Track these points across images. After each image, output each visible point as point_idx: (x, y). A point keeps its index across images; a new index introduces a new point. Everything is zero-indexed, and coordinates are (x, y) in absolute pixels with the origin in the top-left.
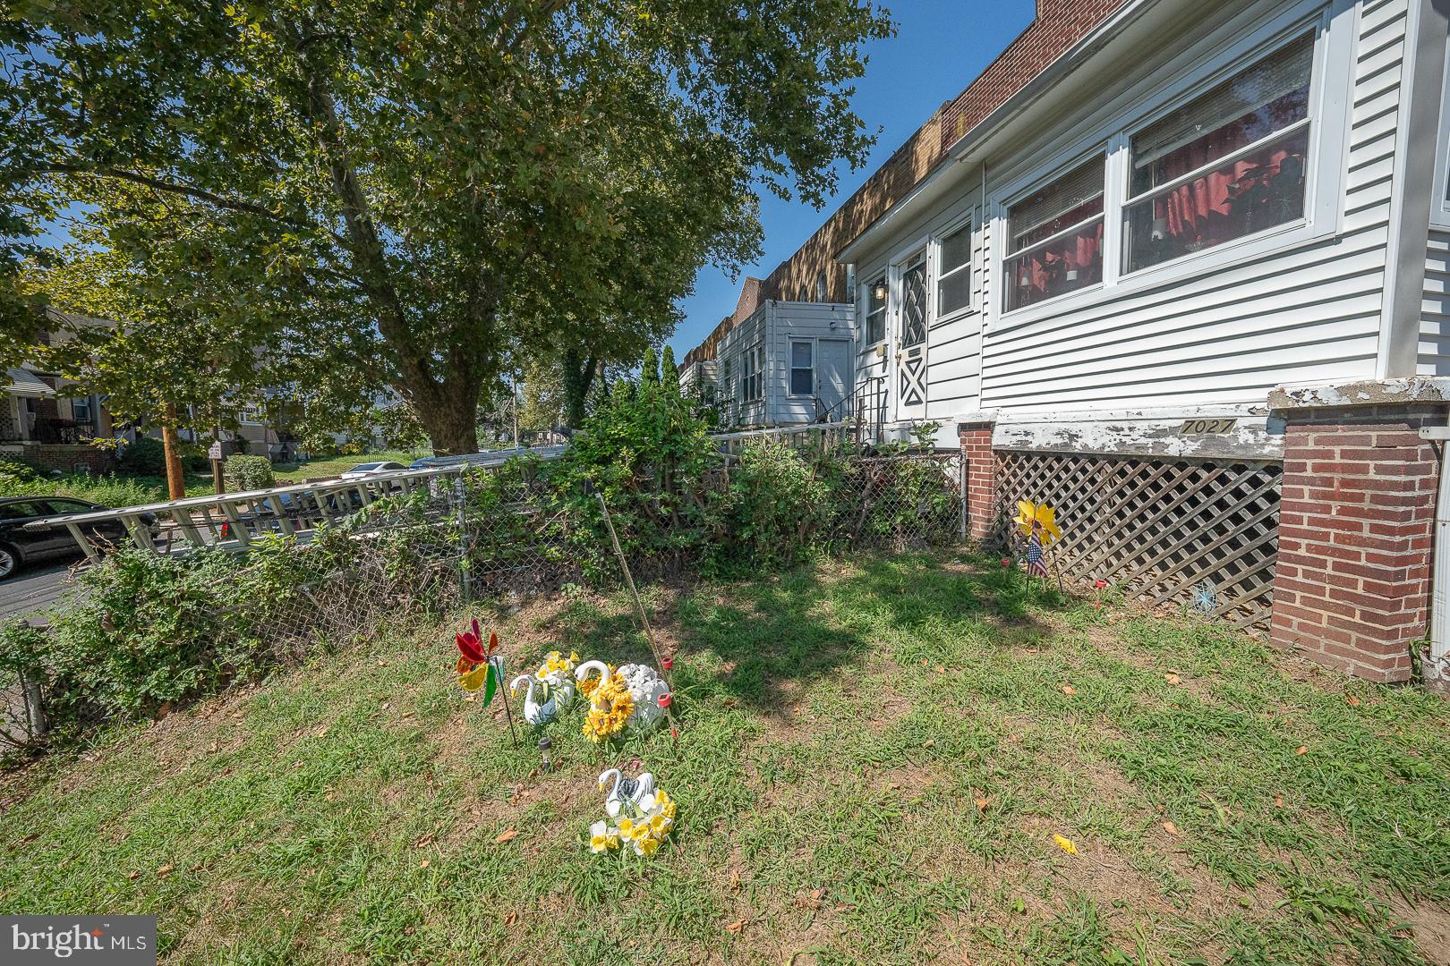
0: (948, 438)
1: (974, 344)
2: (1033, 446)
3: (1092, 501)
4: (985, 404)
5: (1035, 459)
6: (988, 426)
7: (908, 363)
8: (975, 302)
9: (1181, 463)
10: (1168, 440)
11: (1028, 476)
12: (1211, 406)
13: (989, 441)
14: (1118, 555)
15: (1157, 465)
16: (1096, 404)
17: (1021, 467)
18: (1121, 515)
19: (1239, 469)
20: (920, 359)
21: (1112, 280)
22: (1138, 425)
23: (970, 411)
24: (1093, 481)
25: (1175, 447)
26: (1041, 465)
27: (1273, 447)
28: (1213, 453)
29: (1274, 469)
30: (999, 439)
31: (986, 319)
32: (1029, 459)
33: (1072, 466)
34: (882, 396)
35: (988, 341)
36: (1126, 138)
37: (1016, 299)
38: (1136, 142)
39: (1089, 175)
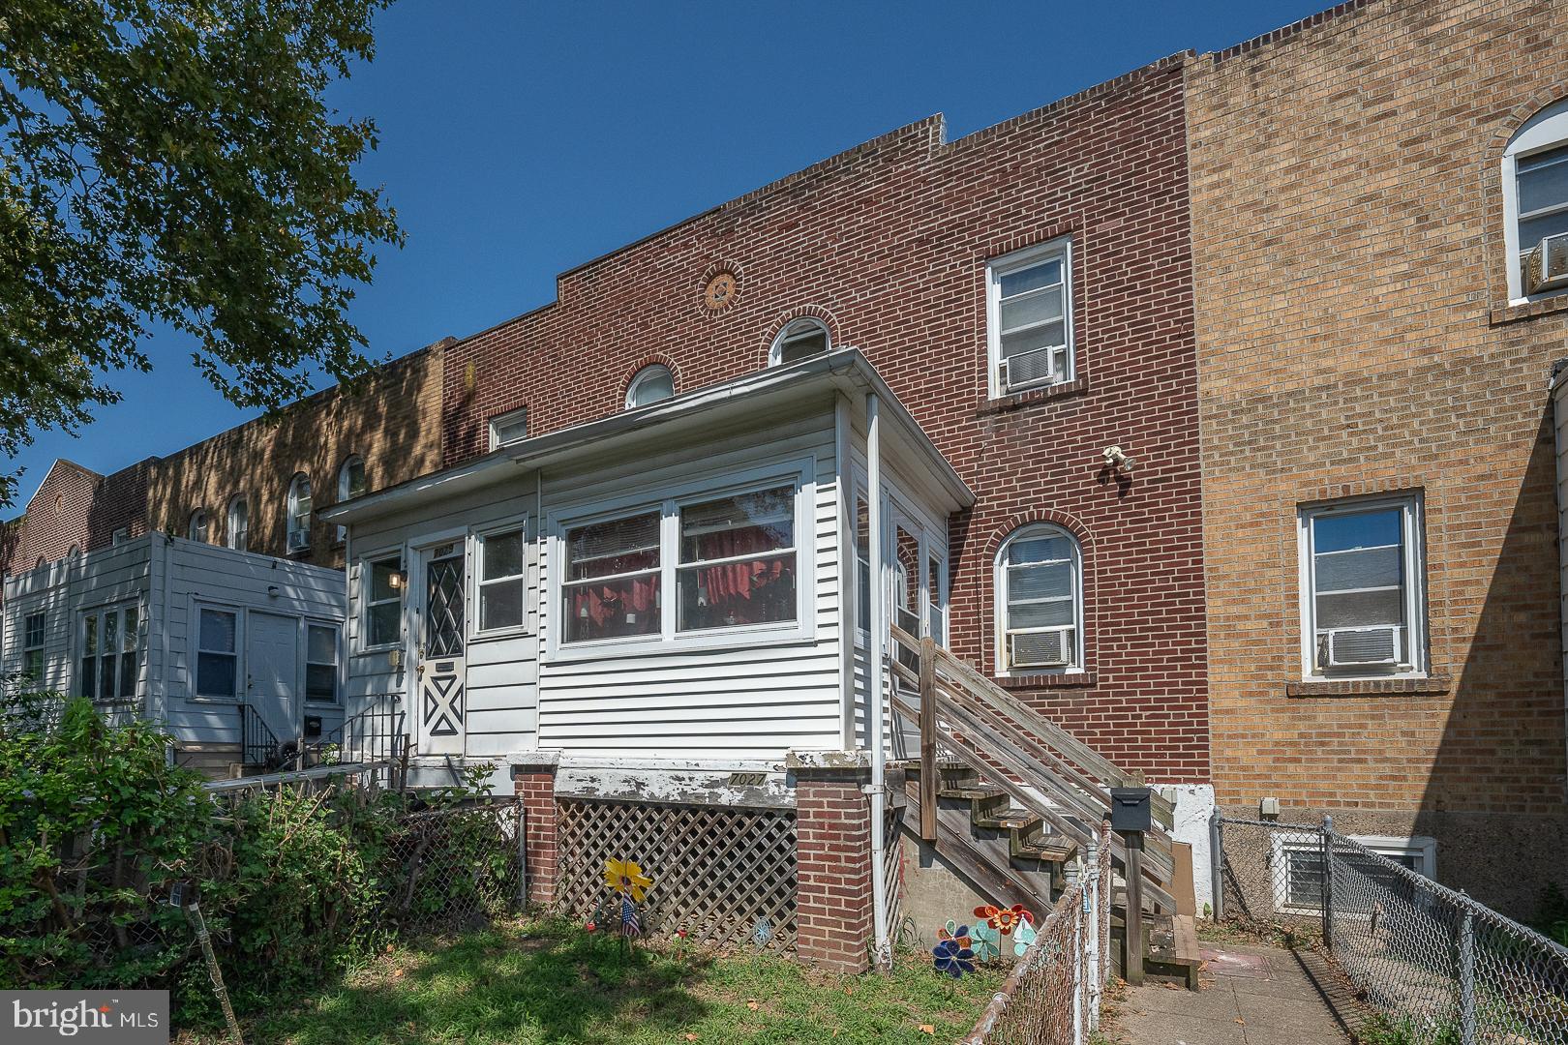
0: (503, 785)
1: (527, 672)
2: (600, 794)
3: (659, 851)
4: (543, 743)
5: (602, 808)
6: (550, 770)
7: (435, 679)
8: (530, 623)
9: (730, 811)
10: (721, 790)
11: (595, 826)
12: (750, 761)
13: (551, 787)
14: (685, 904)
15: (712, 813)
16: (660, 753)
17: (587, 817)
18: (685, 862)
19: (770, 816)
20: (453, 678)
21: (669, 635)
22: (697, 775)
23: (525, 750)
24: (659, 830)
25: (728, 797)
26: (608, 814)
27: (790, 799)
28: (753, 803)
29: (791, 815)
30: (562, 785)
31: (543, 646)
32: (595, 808)
33: (640, 816)
34: (397, 719)
35: (545, 671)
36: (677, 507)
37: (577, 629)
38: (684, 513)
39: (646, 526)
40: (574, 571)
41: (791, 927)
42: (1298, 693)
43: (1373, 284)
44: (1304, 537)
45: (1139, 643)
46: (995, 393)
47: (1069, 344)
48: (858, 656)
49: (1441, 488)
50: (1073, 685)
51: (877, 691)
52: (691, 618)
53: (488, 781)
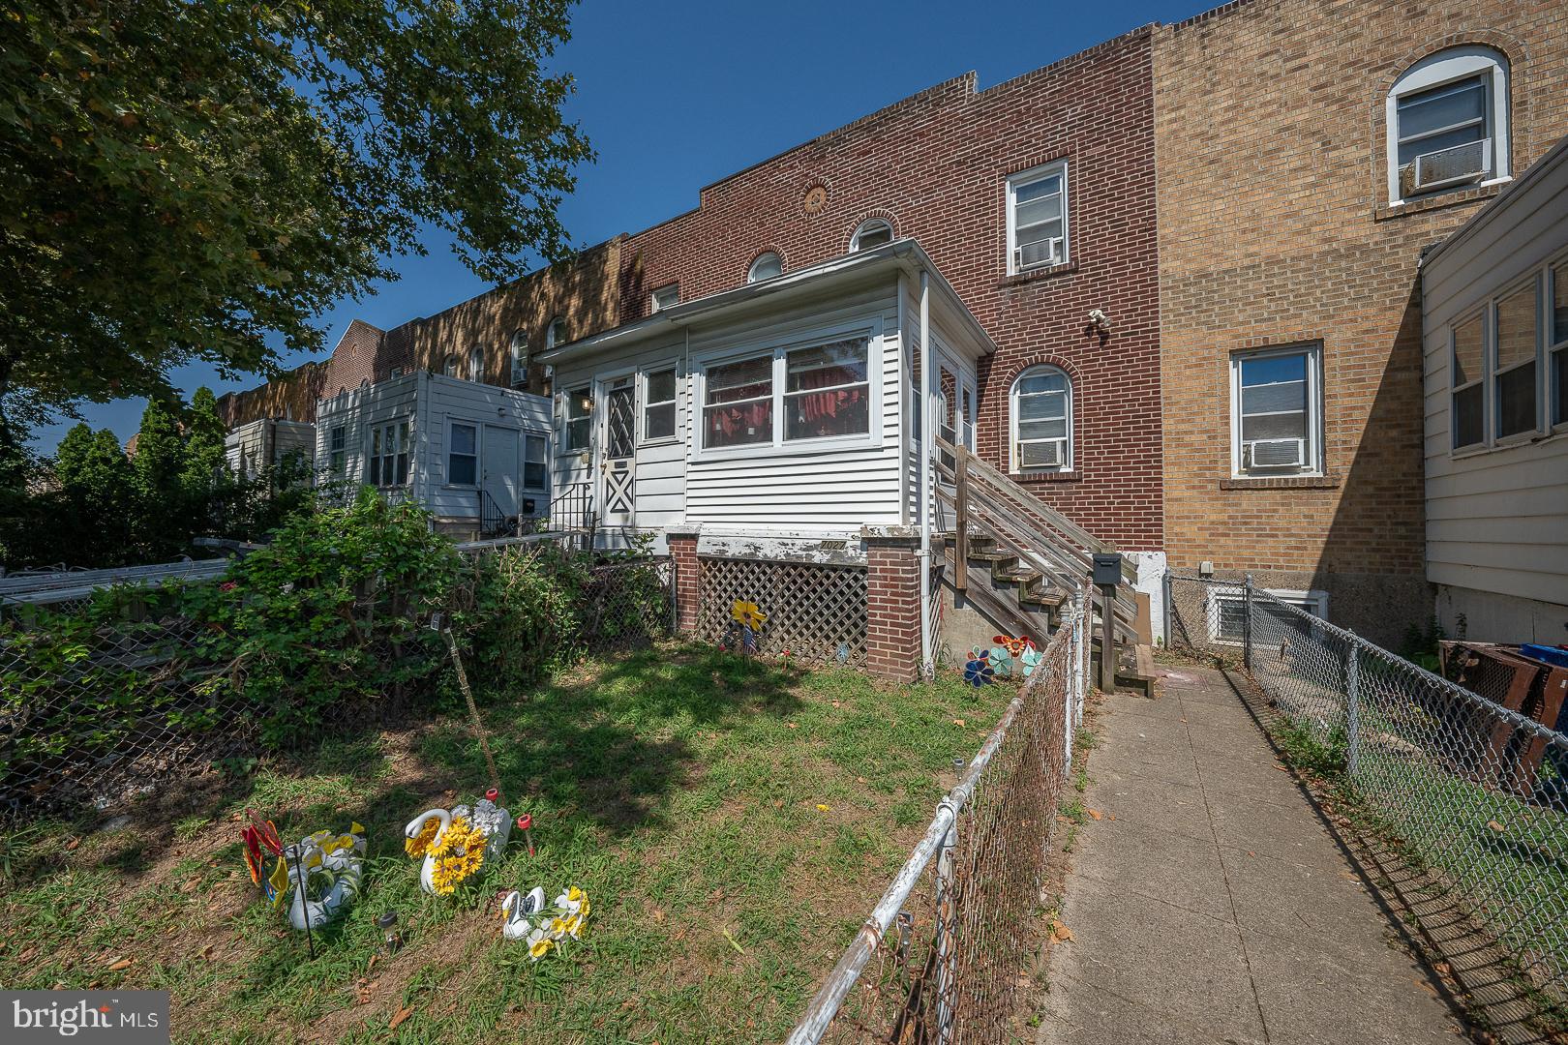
0: (661, 547)
1: (679, 468)
2: (729, 554)
3: (770, 595)
4: (689, 518)
5: (730, 564)
6: (693, 538)
7: (614, 473)
8: (680, 434)
9: (821, 567)
10: (814, 553)
11: (725, 577)
12: (835, 532)
13: (695, 549)
14: (788, 632)
15: (808, 569)
16: (771, 526)
17: (720, 570)
18: (788, 603)
19: (849, 571)
20: (627, 472)
21: (778, 443)
22: (797, 542)
23: (676, 523)
24: (770, 580)
25: (819, 557)
26: (735, 569)
27: (863, 559)
28: (836, 562)
29: (864, 571)
30: (702, 548)
31: (690, 450)
32: (725, 565)
33: (757, 570)
34: (587, 501)
35: (691, 468)
36: (784, 353)
37: (713, 439)
38: (790, 356)
39: (763, 366)
40: (711, 398)
41: (863, 650)
42: (1228, 487)
43: (1288, 192)
44: (1234, 375)
45: (1114, 449)
46: (1012, 271)
47: (1065, 237)
48: (913, 459)
49: (1337, 339)
50: (1065, 480)
51: (925, 483)
52: (794, 431)
53: (651, 545)
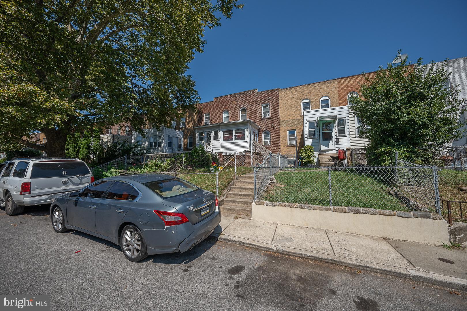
0: (217, 154)
1: (219, 144)
2: (227, 155)
4: (221, 150)
6: (222, 153)
7: (208, 145)
8: (219, 139)
10: (238, 154)
12: (241, 151)
15: (238, 156)
17: (226, 157)
19: (243, 156)
20: (210, 144)
21: (234, 141)
23: (219, 151)
26: (228, 157)
27: (245, 154)
28: (241, 155)
29: (245, 156)
30: (223, 154)
31: (221, 142)
33: (231, 156)
35: (221, 144)
37: (224, 140)
38: (235, 130)
39: (232, 131)
40: (224, 135)
42: (287, 146)
43: (293, 112)
44: (288, 133)
45: (275, 142)
46: (262, 118)
47: (269, 114)
48: (250, 143)
49: (298, 129)
50: (270, 146)
51: (251, 146)
52: (235, 139)
